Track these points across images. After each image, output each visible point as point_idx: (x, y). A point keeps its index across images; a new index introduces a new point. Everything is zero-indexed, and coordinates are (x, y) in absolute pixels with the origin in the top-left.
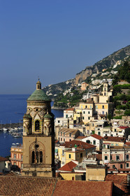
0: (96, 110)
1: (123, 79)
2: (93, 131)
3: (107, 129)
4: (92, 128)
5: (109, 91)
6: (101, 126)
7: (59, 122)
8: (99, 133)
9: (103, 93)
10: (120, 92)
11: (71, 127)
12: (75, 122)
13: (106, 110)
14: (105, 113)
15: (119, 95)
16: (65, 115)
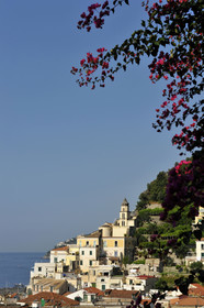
0: (105, 249)
1: (155, 200)
2: (94, 284)
3: (117, 280)
4: (93, 279)
5: (129, 218)
6: (106, 274)
7: (40, 269)
8: (103, 287)
9: (120, 222)
10: (148, 220)
11: (58, 277)
12: (66, 268)
13: (121, 249)
14: (119, 255)
15: (146, 225)
16: (52, 258)
